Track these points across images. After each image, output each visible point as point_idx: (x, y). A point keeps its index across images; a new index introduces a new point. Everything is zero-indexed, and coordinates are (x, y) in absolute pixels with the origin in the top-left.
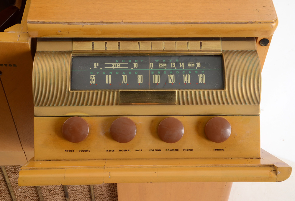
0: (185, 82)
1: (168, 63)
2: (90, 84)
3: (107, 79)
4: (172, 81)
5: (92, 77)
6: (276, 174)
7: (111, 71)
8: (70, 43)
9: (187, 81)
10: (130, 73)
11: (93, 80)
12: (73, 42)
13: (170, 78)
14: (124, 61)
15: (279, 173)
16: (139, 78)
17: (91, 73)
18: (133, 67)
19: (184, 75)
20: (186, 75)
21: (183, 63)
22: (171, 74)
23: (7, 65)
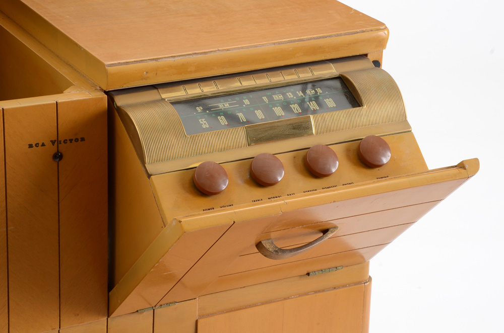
0: (314, 109)
1: (284, 94)
2: (204, 129)
3: (220, 120)
4: (297, 111)
5: (202, 121)
6: (465, 169)
7: (221, 112)
8: (155, 91)
9: (314, 108)
10: (244, 110)
11: (205, 124)
12: (159, 90)
13: (294, 108)
14: (230, 100)
15: (467, 167)
16: (258, 114)
17: (198, 117)
18: (245, 104)
19: (308, 103)
20: (311, 102)
21: (300, 92)
22: (293, 104)
23: (72, 140)
